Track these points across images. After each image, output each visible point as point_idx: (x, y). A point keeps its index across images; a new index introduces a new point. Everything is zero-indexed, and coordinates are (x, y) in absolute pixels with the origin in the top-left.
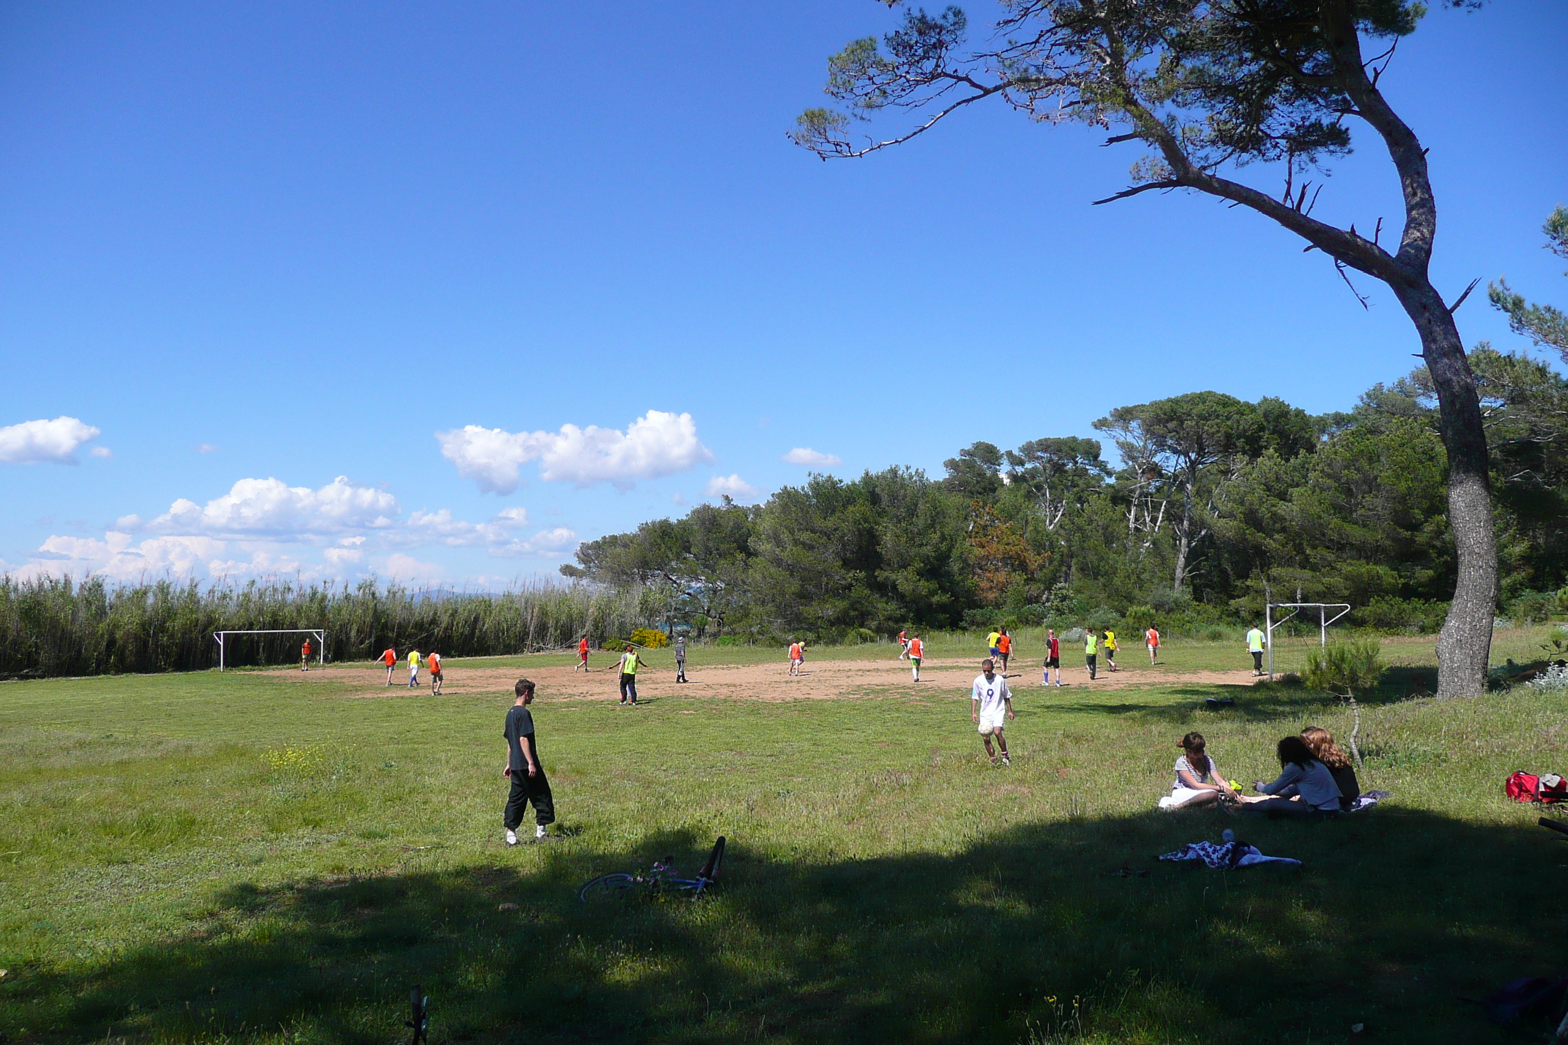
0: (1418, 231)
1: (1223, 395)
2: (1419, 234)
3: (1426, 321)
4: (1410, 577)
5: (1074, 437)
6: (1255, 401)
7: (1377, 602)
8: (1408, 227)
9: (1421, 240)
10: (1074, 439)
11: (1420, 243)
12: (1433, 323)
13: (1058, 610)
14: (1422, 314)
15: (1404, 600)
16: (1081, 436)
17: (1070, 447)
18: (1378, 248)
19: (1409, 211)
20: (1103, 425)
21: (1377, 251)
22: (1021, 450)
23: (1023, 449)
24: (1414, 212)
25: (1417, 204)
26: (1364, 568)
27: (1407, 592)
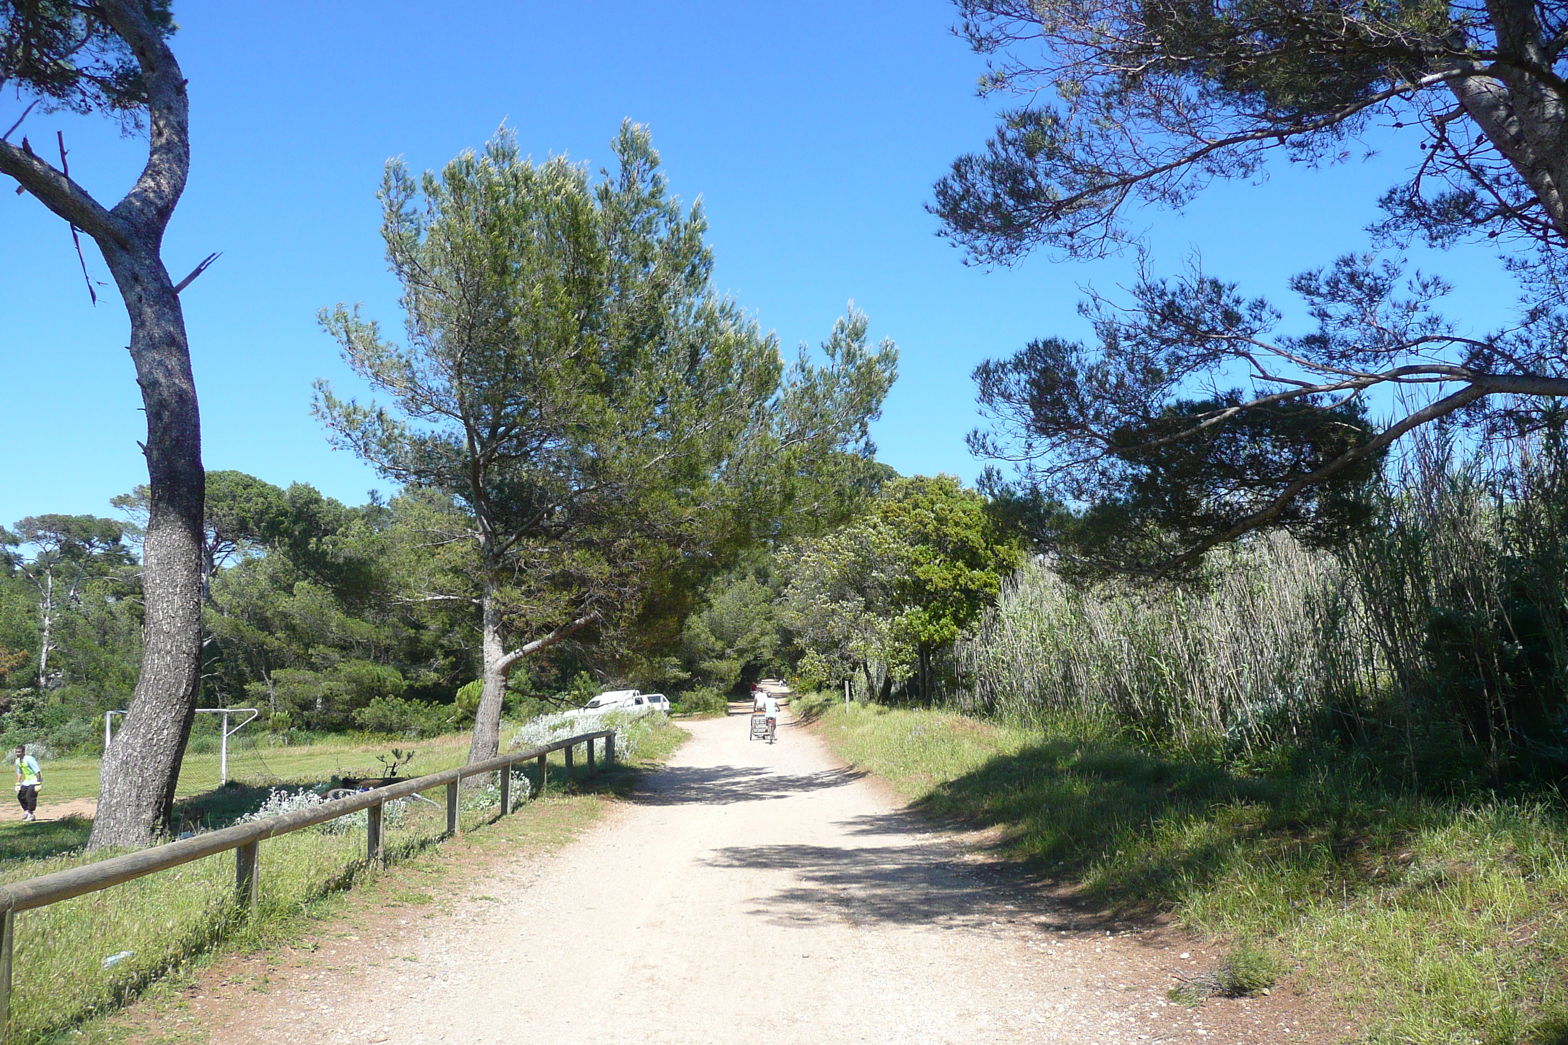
0: (154, 179)
1: (247, 476)
2: (152, 184)
3: (135, 298)
4: (416, 680)
5: (91, 516)
6: (284, 486)
7: (378, 702)
8: (145, 173)
9: (154, 191)
10: (90, 518)
11: (152, 195)
12: (144, 301)
13: (20, 721)
14: (132, 288)
15: (406, 701)
16: (99, 515)
17: (81, 527)
18: (70, 181)
19: (152, 154)
20: (124, 503)
21: (66, 185)
22: (16, 525)
23: (20, 526)
24: (156, 157)
25: (161, 147)
26: (367, 669)
27: (411, 694)
